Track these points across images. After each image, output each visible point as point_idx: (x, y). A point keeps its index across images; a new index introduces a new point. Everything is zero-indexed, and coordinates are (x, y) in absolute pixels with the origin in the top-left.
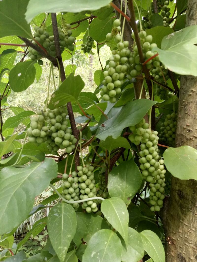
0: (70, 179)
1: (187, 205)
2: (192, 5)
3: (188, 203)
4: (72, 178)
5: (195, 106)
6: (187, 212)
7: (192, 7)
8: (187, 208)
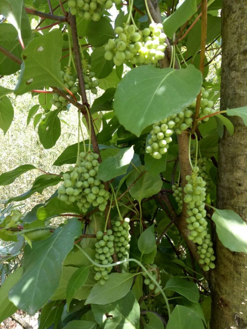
0: (106, 238)
1: (243, 262)
2: (233, 55)
3: (244, 260)
4: (108, 236)
5: (245, 159)
6: (243, 269)
7: (232, 57)
8: (243, 265)
